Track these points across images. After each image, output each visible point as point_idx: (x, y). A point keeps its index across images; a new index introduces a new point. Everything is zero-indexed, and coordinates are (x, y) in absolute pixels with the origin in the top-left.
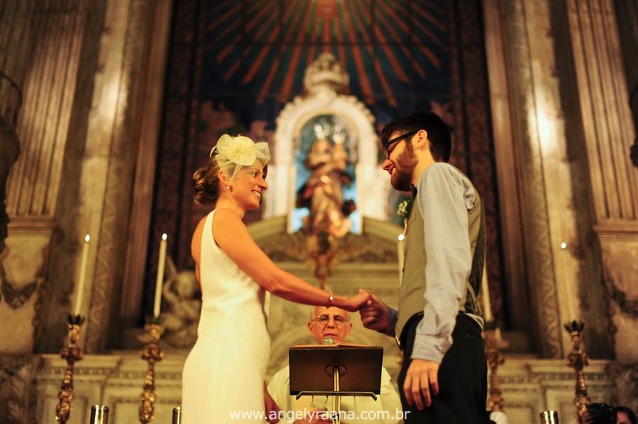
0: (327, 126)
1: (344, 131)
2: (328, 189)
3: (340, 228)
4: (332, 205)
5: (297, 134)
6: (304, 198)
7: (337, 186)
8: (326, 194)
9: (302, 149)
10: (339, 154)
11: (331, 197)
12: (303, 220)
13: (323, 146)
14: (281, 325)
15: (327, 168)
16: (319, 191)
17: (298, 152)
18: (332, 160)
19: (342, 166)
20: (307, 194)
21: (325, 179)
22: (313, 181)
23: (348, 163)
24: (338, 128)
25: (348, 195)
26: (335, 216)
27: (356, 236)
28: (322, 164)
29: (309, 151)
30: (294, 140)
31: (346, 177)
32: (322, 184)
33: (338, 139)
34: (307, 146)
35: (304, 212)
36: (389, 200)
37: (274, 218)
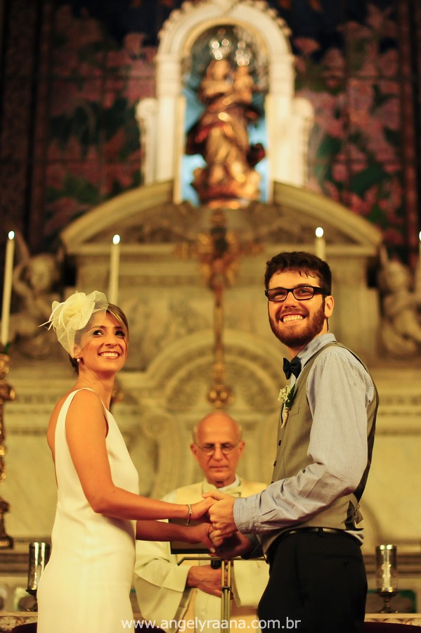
0: (226, 42)
1: (250, 47)
2: (228, 130)
3: (243, 185)
4: (234, 152)
5: (187, 53)
6: (196, 142)
7: (240, 126)
8: (225, 137)
9: (193, 71)
10: (243, 81)
11: (232, 141)
12: (194, 172)
13: (221, 69)
14: (167, 327)
15: (227, 101)
16: (216, 133)
17: (187, 77)
18: (234, 91)
19: (247, 97)
20: (201, 137)
21: (223, 116)
22: (208, 120)
23: (255, 92)
24: (241, 45)
25: (256, 137)
26: (237, 168)
27: (265, 206)
28: (220, 95)
29: (203, 75)
30: (182, 62)
31: (253, 112)
32: (221, 123)
33: (242, 59)
34: (200, 67)
35: (197, 162)
36: (309, 144)
37: (156, 183)
